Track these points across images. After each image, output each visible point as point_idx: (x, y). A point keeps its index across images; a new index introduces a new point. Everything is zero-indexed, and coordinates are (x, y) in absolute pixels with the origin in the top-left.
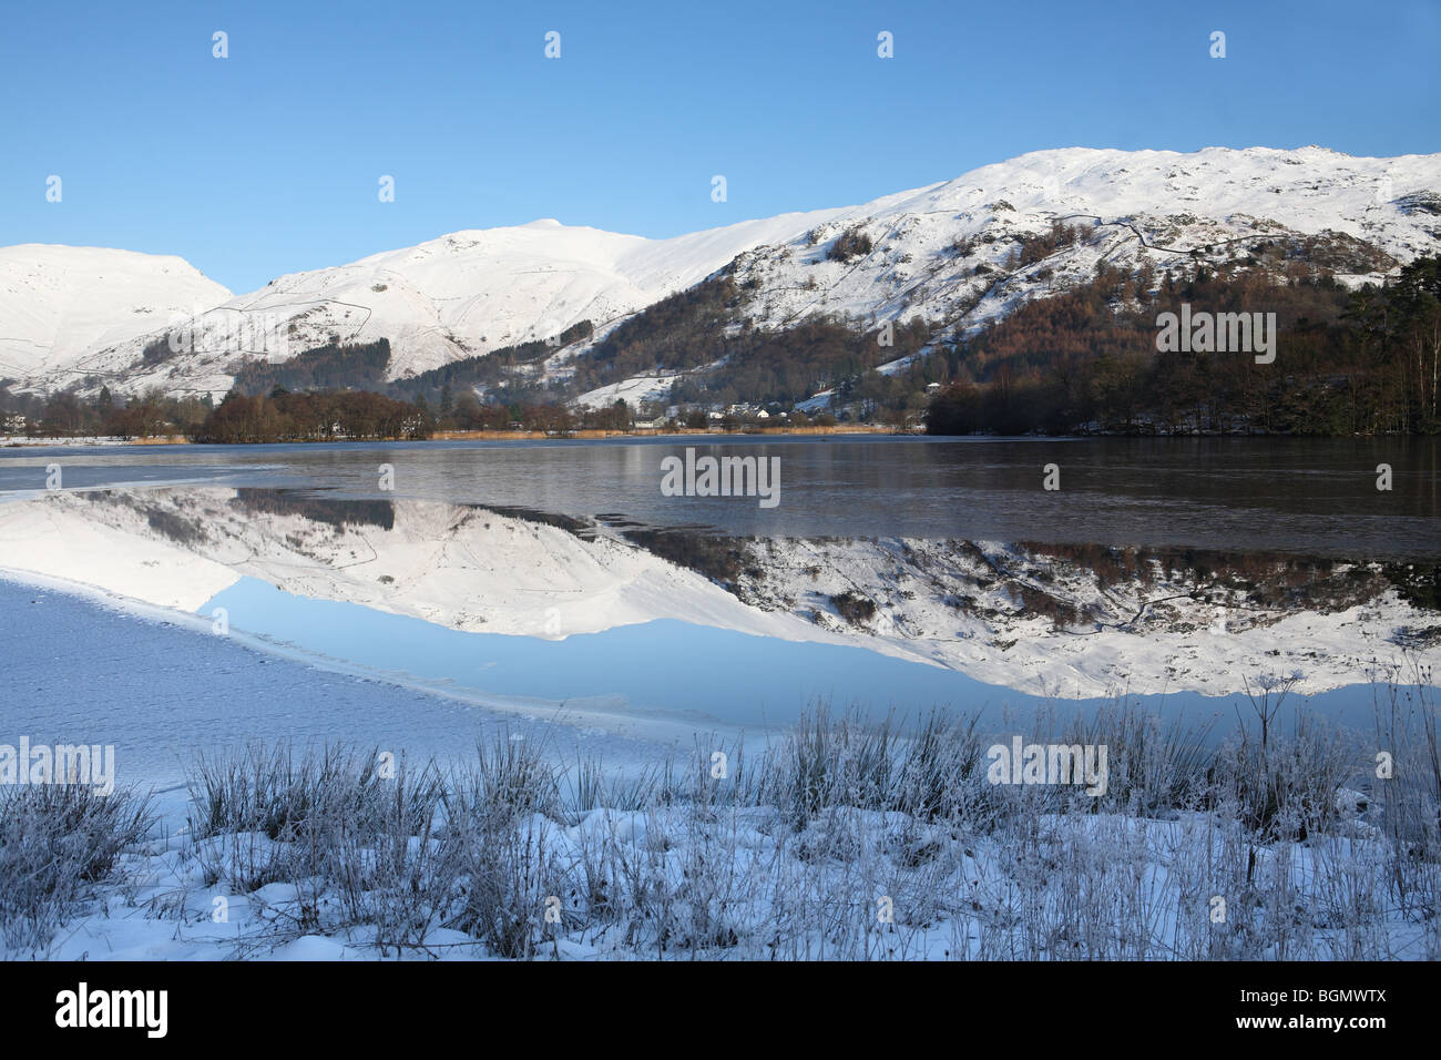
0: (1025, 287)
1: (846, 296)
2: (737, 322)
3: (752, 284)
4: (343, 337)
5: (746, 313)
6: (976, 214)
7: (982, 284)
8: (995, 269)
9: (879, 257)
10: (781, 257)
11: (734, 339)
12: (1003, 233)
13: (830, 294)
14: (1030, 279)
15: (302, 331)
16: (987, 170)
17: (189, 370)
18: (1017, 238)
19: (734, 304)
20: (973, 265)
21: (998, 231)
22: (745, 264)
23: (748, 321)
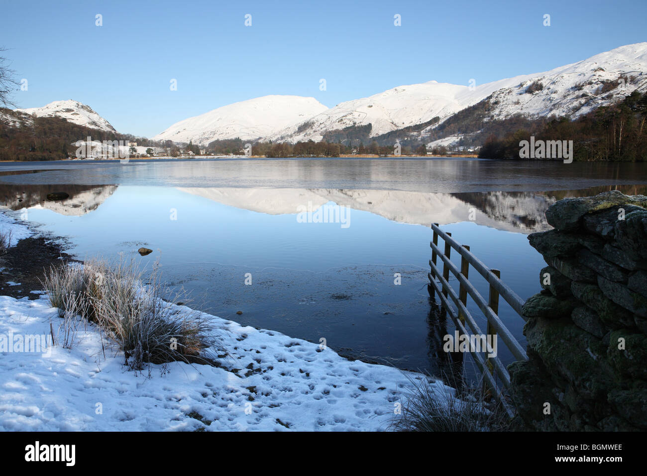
0: (600, 102)
1: (531, 107)
2: (489, 117)
3: (496, 103)
4: (357, 123)
5: (492, 113)
6: (587, 73)
7: (583, 101)
8: (590, 95)
9: (545, 91)
10: (509, 93)
11: (486, 123)
12: (597, 80)
13: (524, 106)
14: (603, 98)
15: (344, 121)
16: (601, 55)
17: (310, 134)
18: (602, 82)
19: (489, 110)
20: (581, 94)
21: (595, 80)
22: (495, 95)
23: (493, 116)
